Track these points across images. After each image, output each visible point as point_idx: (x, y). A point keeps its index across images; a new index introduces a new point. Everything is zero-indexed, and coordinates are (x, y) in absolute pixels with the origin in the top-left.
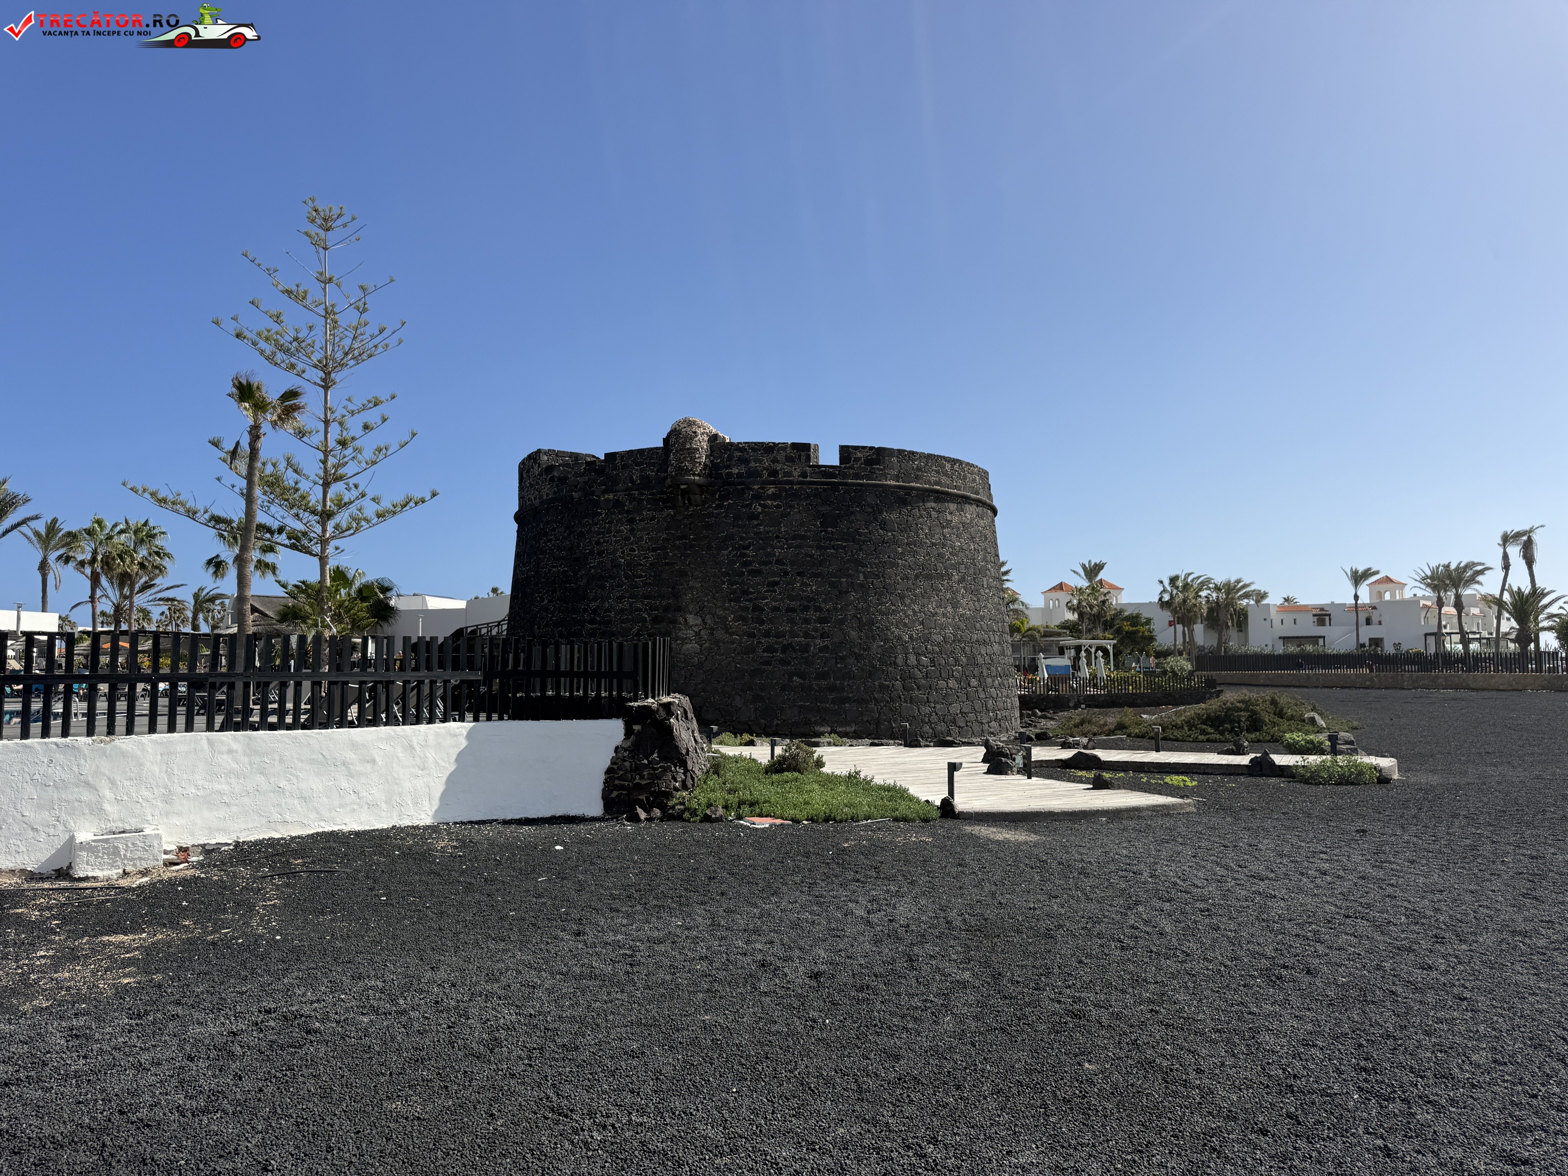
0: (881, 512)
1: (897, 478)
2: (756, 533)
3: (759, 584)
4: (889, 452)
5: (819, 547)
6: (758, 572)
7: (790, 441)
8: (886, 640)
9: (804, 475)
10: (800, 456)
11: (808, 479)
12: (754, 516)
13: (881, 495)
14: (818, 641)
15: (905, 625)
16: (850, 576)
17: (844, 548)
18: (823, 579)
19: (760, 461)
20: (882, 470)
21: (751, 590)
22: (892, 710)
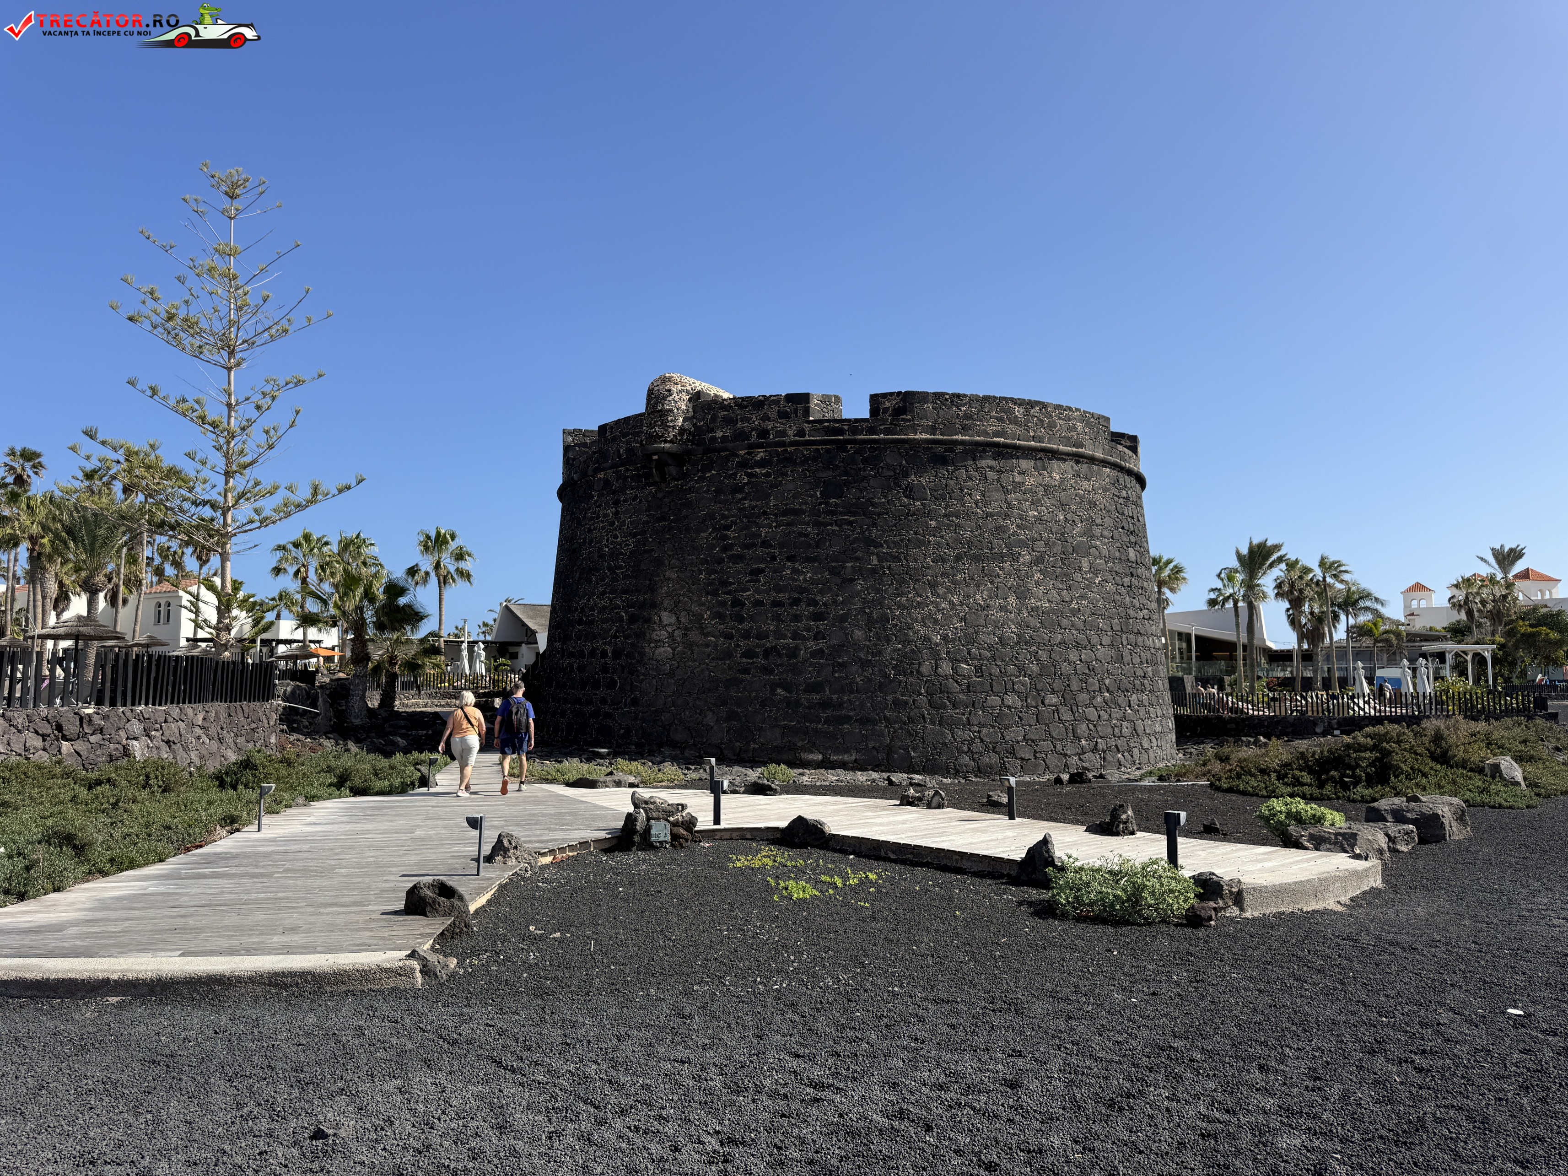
0: (907, 475)
1: (933, 430)
2: (741, 510)
3: (739, 572)
4: (923, 397)
5: (817, 524)
6: (739, 558)
7: (784, 391)
8: (906, 642)
9: (801, 433)
10: (796, 411)
11: (807, 438)
12: (738, 489)
13: (907, 453)
14: (811, 644)
15: (936, 621)
16: (858, 559)
17: (850, 523)
18: (820, 563)
19: (748, 420)
20: (909, 420)
21: (731, 580)
22: (910, 734)
